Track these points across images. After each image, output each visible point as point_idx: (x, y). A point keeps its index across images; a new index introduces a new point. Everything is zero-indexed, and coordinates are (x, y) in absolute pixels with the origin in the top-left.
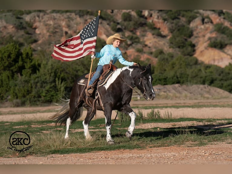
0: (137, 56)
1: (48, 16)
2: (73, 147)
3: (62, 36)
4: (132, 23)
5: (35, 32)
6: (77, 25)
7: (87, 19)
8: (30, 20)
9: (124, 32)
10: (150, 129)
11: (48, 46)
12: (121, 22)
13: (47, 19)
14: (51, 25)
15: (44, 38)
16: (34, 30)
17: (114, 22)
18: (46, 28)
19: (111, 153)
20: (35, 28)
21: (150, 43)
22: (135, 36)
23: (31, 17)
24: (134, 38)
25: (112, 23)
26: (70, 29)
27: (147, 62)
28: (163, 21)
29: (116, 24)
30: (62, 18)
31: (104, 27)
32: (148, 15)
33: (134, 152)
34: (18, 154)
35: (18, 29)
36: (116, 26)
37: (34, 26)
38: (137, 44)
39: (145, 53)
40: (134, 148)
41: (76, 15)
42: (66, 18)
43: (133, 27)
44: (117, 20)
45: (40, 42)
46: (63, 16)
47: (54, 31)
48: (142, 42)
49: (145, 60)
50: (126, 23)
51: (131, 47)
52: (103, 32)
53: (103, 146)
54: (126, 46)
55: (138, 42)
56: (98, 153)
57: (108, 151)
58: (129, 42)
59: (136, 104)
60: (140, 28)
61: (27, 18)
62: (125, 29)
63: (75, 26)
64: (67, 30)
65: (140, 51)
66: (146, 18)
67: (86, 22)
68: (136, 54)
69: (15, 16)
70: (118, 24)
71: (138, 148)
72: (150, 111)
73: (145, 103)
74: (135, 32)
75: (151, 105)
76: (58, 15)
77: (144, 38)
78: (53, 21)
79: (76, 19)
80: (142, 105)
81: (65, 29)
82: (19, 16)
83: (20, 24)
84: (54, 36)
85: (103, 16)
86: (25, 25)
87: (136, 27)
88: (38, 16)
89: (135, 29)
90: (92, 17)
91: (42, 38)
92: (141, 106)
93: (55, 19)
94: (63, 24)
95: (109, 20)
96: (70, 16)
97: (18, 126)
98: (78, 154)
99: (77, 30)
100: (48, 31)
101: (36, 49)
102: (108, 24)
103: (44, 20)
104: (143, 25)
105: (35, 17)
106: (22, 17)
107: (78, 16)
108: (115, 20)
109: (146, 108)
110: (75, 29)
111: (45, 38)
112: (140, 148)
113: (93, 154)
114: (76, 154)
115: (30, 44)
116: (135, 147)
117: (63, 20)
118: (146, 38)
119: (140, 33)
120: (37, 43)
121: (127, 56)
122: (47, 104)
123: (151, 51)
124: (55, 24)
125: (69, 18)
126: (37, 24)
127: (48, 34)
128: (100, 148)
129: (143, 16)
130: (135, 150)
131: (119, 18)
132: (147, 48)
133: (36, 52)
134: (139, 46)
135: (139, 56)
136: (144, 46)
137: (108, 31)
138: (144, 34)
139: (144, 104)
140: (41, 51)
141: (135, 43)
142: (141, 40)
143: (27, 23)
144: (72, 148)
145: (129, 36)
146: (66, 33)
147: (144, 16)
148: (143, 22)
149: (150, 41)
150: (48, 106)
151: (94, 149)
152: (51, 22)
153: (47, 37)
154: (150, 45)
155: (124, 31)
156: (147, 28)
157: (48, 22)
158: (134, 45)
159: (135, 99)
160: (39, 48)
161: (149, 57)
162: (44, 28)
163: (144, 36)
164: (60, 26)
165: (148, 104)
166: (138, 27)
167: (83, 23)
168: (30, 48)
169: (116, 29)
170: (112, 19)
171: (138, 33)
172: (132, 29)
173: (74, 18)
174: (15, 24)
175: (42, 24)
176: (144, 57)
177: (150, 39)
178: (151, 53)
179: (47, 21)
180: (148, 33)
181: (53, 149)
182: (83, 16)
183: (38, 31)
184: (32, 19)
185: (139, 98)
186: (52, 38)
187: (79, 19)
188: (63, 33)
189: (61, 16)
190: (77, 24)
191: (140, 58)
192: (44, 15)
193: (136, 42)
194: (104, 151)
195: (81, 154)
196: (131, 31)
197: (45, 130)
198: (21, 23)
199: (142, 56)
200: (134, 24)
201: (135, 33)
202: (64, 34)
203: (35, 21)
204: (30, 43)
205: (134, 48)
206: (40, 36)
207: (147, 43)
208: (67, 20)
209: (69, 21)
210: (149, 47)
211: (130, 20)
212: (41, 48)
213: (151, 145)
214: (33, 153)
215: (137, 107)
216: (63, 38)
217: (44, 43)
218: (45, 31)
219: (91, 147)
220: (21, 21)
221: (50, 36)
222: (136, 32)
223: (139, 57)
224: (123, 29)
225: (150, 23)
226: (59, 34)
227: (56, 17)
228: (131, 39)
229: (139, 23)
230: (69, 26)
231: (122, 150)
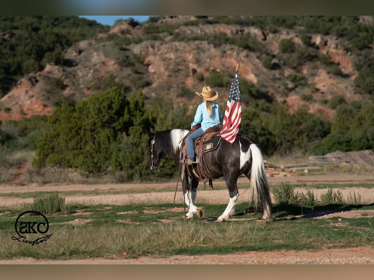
0: (304, 106)
1: (167, 46)
2: (208, 245)
3: (188, 76)
4: (295, 56)
5: (147, 70)
6: (210, 60)
7: (226, 49)
8: (140, 51)
9: (283, 70)
10: (327, 219)
11: (166, 92)
12: (279, 53)
13: (166, 50)
14: (171, 59)
15: (160, 80)
16: (146, 67)
17: (268, 54)
18: (165, 65)
19: (266, 255)
20: (148, 65)
21: (324, 86)
22: (299, 75)
23: (142, 48)
24: (298, 78)
25: (264, 56)
26: (199, 66)
27: (318, 115)
28: (344, 52)
29: (270, 57)
30: (188, 49)
31: (252, 62)
32: (321, 43)
33: (304, 255)
34: (125, 254)
35: (123, 66)
36: (271, 60)
37: (146, 62)
38: (302, 88)
39: (315, 101)
40: (302, 249)
41: (209, 43)
42: (193, 49)
43: (297, 62)
44: (272, 52)
45: (154, 85)
46: (189, 45)
47: (176, 69)
48: (311, 84)
49: (316, 112)
50: (286, 56)
51: (293, 92)
52: (250, 70)
53: (254, 244)
54: (286, 91)
55: (306, 85)
56: (247, 256)
57: (263, 253)
58: (290, 85)
59: (302, 181)
60: (308, 63)
61: (136, 49)
62: (284, 64)
63: (208, 60)
64: (195, 66)
65: (307, 99)
66: (318, 48)
67: (224, 55)
68: (302, 103)
69: (118, 47)
70: (274, 56)
71: (308, 248)
72: (325, 191)
73: (316, 179)
74: (299, 69)
75: (325, 183)
76: (183, 44)
77: (314, 79)
78: (174, 54)
79: (209, 50)
80: (312, 181)
81: (192, 66)
82: (124, 46)
83: (125, 58)
84: (176, 77)
85: (251, 45)
86: (132, 60)
87: (302, 62)
88: (153, 47)
89: (300, 64)
90: (233, 46)
91: (158, 79)
92: (310, 183)
93: (177, 50)
94: (190, 57)
95: (260, 50)
96: (200, 46)
97: (124, 212)
98: (216, 255)
99: (210, 66)
100: (167, 69)
101: (148, 96)
102: (258, 58)
103: (160, 52)
104: (312, 58)
105: (147, 48)
106: (128, 47)
107: (212, 46)
108: (269, 51)
109: (318, 187)
110: (207, 65)
111: (163, 79)
112: (312, 248)
113: (238, 255)
114: (213, 255)
115: (141, 89)
116: (304, 247)
117: (190, 52)
118: (317, 79)
119: (308, 70)
120: (151, 87)
121: (288, 106)
122: (166, 179)
123: (326, 98)
124: (177, 58)
125: (198, 48)
126: (150, 58)
127: (167, 73)
128: (250, 247)
129: (313, 45)
130: (305, 252)
131: (275, 49)
132: (319, 94)
133: (149, 101)
134: (307, 91)
135: (307, 106)
136: (314, 90)
137: (258, 68)
138: (313, 72)
139: (315, 181)
140: (156, 99)
141: (300, 87)
142: (310, 82)
143: (135, 56)
144: (207, 247)
145: (290, 76)
146: (194, 71)
147: (315, 44)
148: (313, 54)
149: (324, 84)
150: (167, 182)
151: (241, 248)
152: (172, 56)
153: (165, 78)
154: (323, 89)
155: (283, 67)
156: (318, 63)
157: (167, 56)
158: (298, 89)
159: (300, 172)
160: (153, 94)
161: (322, 108)
162: (161, 63)
163: (314, 75)
164: (185, 61)
165: (321, 181)
166: (306, 62)
167: (219, 56)
168: (141, 95)
169: (271, 66)
170: (264, 50)
171: (305, 72)
172: (295, 65)
173: (205, 49)
174: (118, 59)
175: (158, 58)
176: (315, 108)
177: (323, 81)
178: (326, 102)
179: (166, 53)
180: (320, 71)
181: (178, 247)
182: (220, 45)
183: (151, 69)
184: (144, 51)
185: (306, 171)
186: (173, 79)
187: (213, 51)
188: (189, 72)
189: (186, 45)
190: (211, 58)
191: (309, 109)
192: (162, 44)
193: (301, 85)
194: (255, 252)
195: (221, 256)
196: (294, 68)
197: (164, 218)
198: (127, 57)
199: (311, 107)
200: (299, 58)
201: (299, 72)
202: (191, 74)
203: (147, 54)
204: (139, 87)
205: (298, 93)
206: (155, 76)
207: (319, 86)
208: (195, 51)
209: (198, 53)
210: (323, 93)
211: (293, 51)
212: (156, 94)
213: (329, 245)
214: (148, 253)
215: (305, 185)
216: (189, 78)
217: (160, 87)
218: (162, 69)
219: (236, 246)
220: (127, 53)
221: (170, 76)
222: (301, 69)
223: (307, 108)
224: (281, 65)
225: (323, 54)
226: (183, 73)
227: (179, 48)
228: (294, 79)
229: (306, 55)
230: (198, 61)
231: (283, 251)
